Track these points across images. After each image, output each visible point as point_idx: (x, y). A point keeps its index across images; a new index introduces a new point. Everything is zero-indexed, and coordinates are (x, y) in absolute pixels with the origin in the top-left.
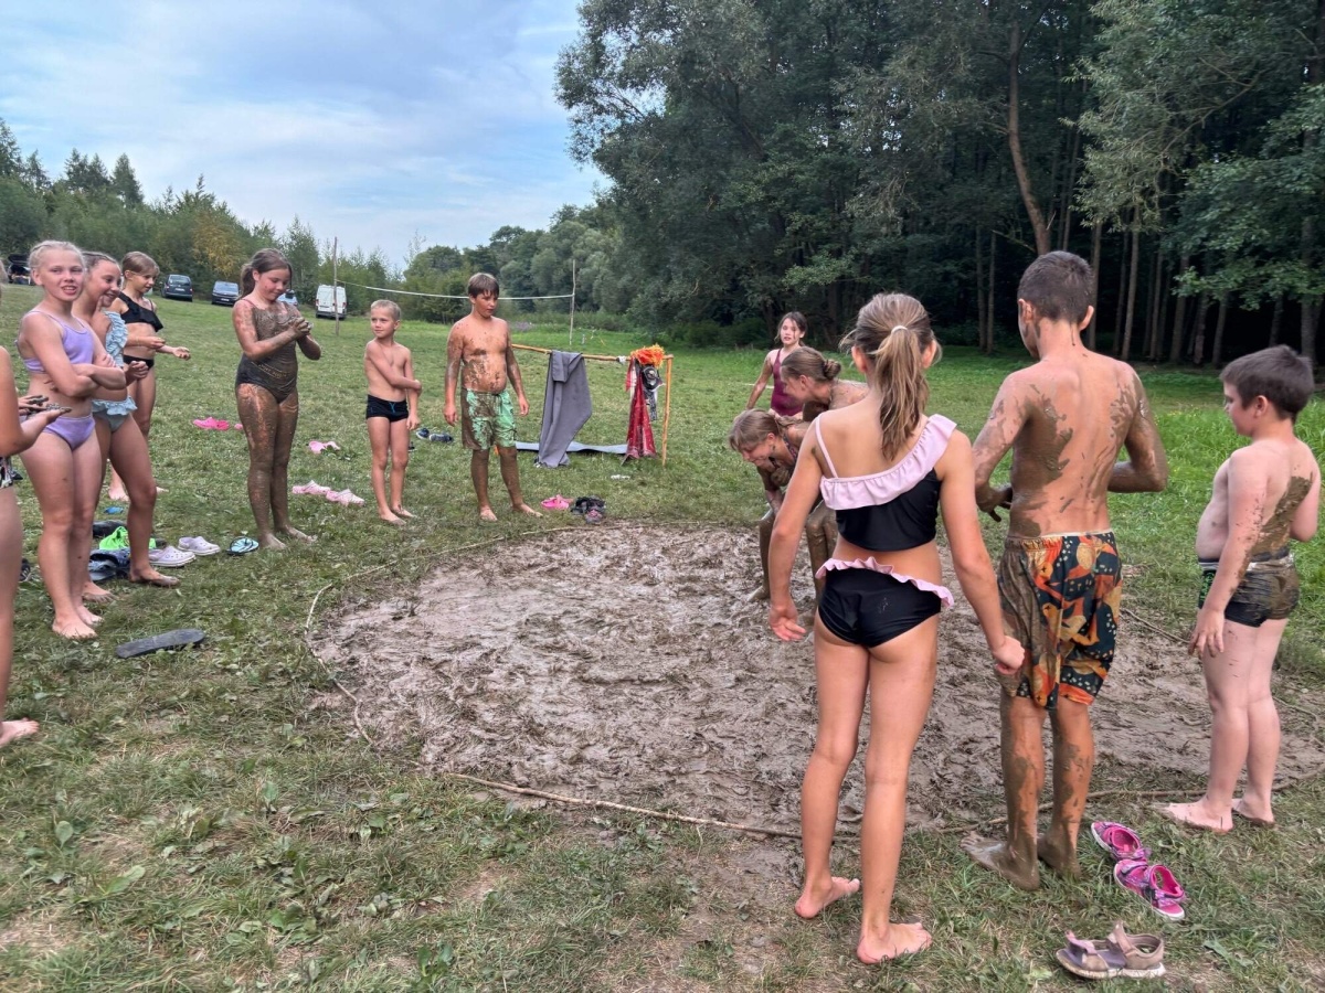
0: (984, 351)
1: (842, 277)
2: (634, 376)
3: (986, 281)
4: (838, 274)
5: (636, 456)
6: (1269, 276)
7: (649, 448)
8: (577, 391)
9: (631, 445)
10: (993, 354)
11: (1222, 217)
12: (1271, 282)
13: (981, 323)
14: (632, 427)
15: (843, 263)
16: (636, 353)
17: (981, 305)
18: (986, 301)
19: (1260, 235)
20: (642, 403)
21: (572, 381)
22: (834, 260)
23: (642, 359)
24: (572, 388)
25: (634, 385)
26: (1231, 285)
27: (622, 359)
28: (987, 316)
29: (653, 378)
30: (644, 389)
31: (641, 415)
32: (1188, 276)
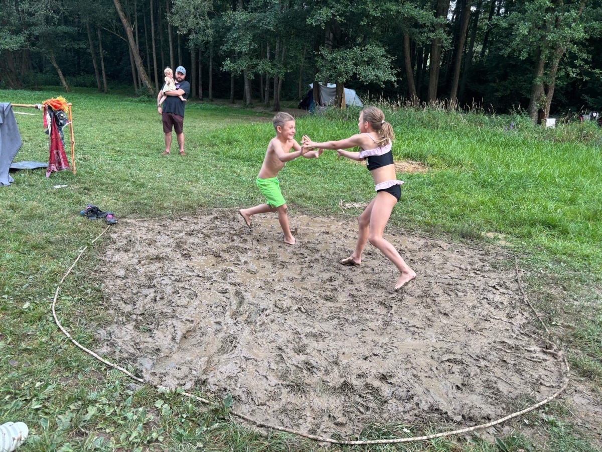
0: (102, 90)
1: (22, 47)
2: (48, 117)
3: (97, 54)
4: (19, 45)
5: (56, 170)
6: (257, 65)
7: (65, 164)
8: (9, 129)
9: (51, 163)
10: (108, 93)
11: (239, 38)
12: (259, 68)
13: (97, 76)
14: (51, 152)
15: (21, 38)
16: (49, 102)
17: (95, 66)
18: (99, 65)
19: (255, 47)
20: (56, 135)
21: (5, 122)
22: (15, 37)
23: (55, 106)
24: (6, 128)
25: (49, 124)
26: (244, 68)
27: (40, 106)
28: (100, 73)
29: (63, 118)
30: (56, 125)
31: (57, 143)
32: (228, 62)
